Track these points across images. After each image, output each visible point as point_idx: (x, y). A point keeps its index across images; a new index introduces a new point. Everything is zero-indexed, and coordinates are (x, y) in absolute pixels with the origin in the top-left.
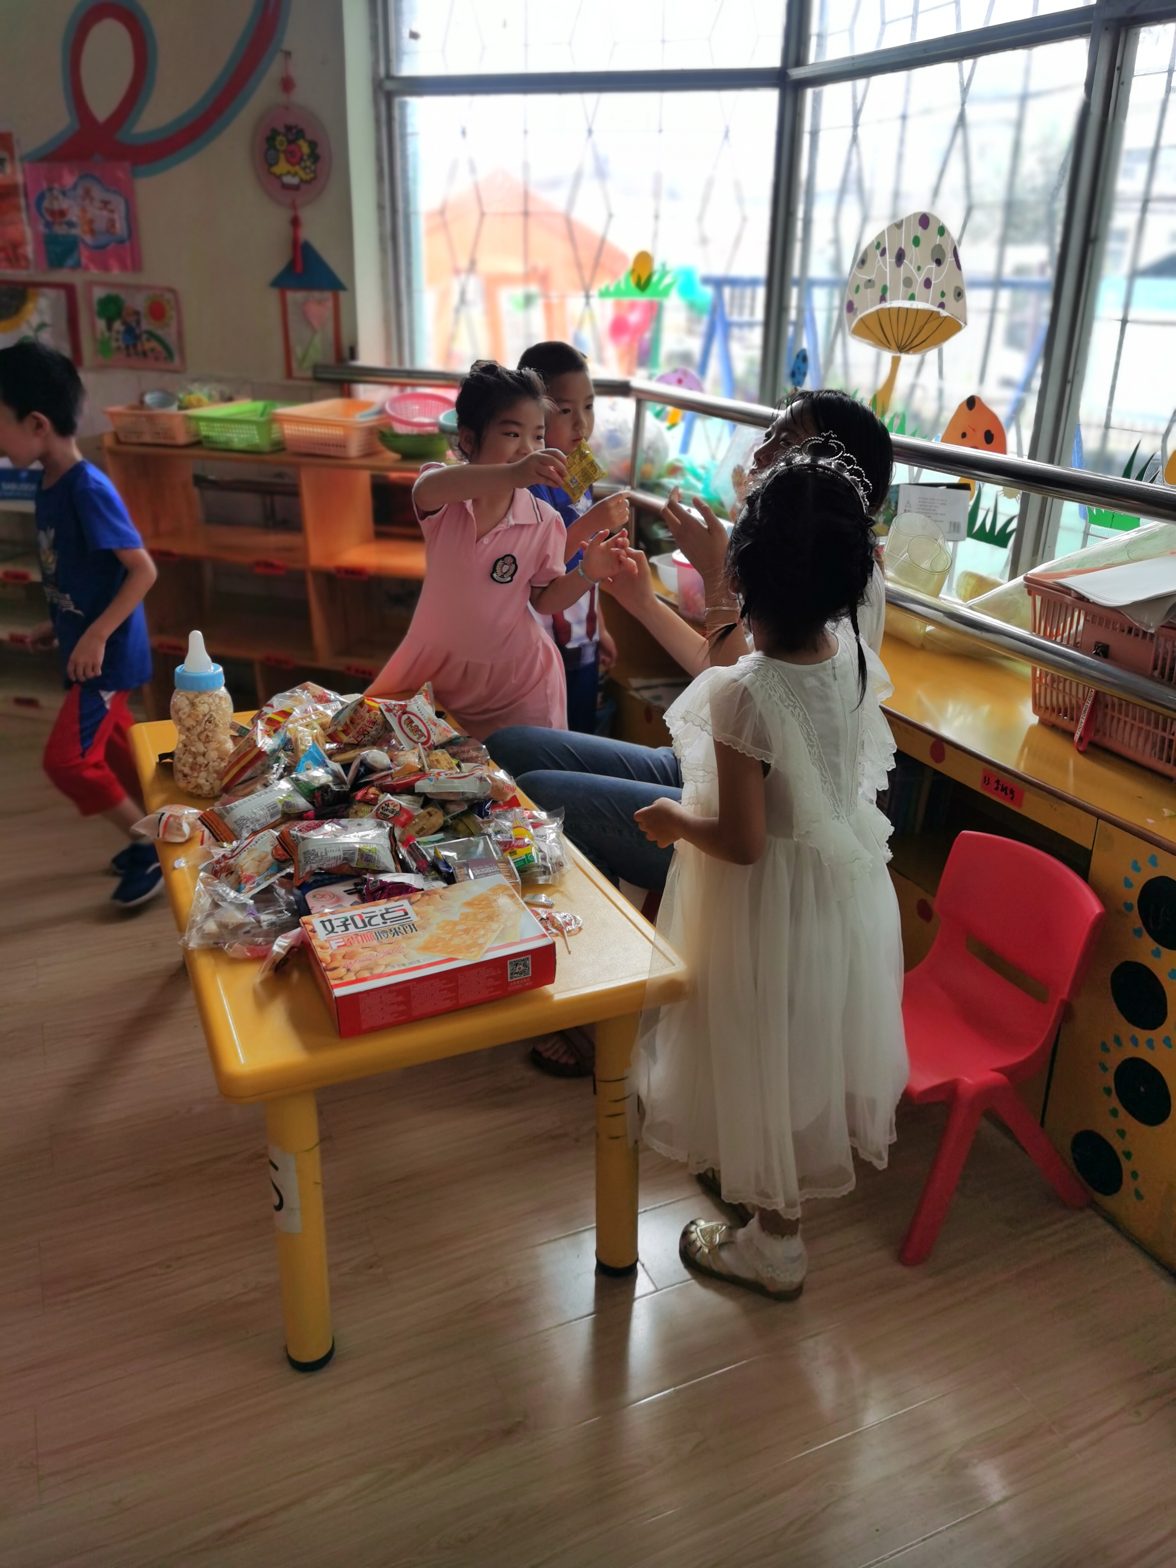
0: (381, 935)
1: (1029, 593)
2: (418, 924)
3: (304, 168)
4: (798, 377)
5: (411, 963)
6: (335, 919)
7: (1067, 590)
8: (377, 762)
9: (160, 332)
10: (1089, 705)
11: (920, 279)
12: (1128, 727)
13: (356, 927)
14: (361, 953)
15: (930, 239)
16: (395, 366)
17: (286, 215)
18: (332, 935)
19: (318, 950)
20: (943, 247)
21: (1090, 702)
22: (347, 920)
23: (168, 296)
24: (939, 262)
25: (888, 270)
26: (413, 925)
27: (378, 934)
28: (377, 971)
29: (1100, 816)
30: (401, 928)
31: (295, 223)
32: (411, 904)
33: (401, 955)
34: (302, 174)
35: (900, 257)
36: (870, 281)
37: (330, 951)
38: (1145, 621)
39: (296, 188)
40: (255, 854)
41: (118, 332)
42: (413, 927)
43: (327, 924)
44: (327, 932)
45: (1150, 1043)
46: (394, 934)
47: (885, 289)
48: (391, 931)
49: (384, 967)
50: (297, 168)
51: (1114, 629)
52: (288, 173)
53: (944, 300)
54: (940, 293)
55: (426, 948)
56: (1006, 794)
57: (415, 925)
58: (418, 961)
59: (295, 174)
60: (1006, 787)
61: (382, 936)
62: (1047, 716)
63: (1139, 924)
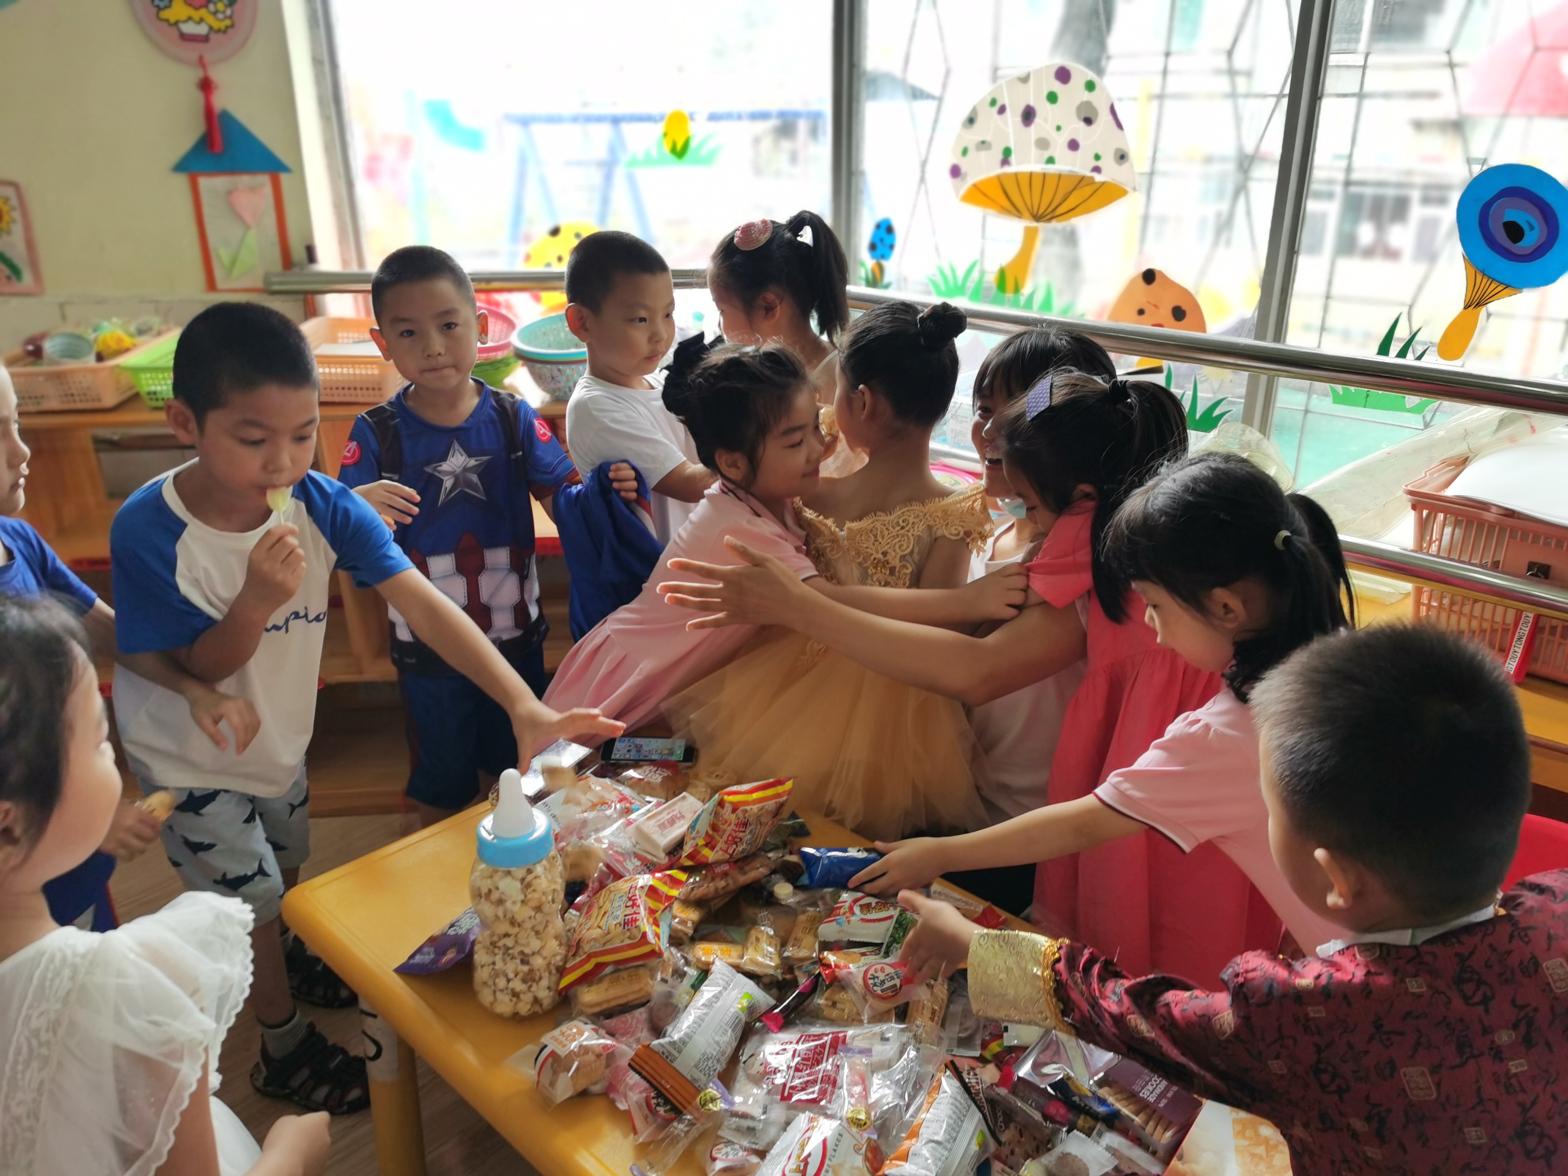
1: (1414, 507)
3: (215, 13)
4: (880, 249)
10: (1526, 633)
11: (1060, 143)
15: (1074, 94)
17: (191, 76)
20: (1094, 104)
24: (1088, 121)
25: (1011, 130)
31: (206, 86)
34: (210, 20)
35: (1028, 115)
36: (983, 142)
39: (205, 39)
47: (1007, 152)
50: (203, 12)
51: (1558, 547)
52: (190, 19)
53: (1099, 163)
54: (1092, 156)
59: (201, 20)
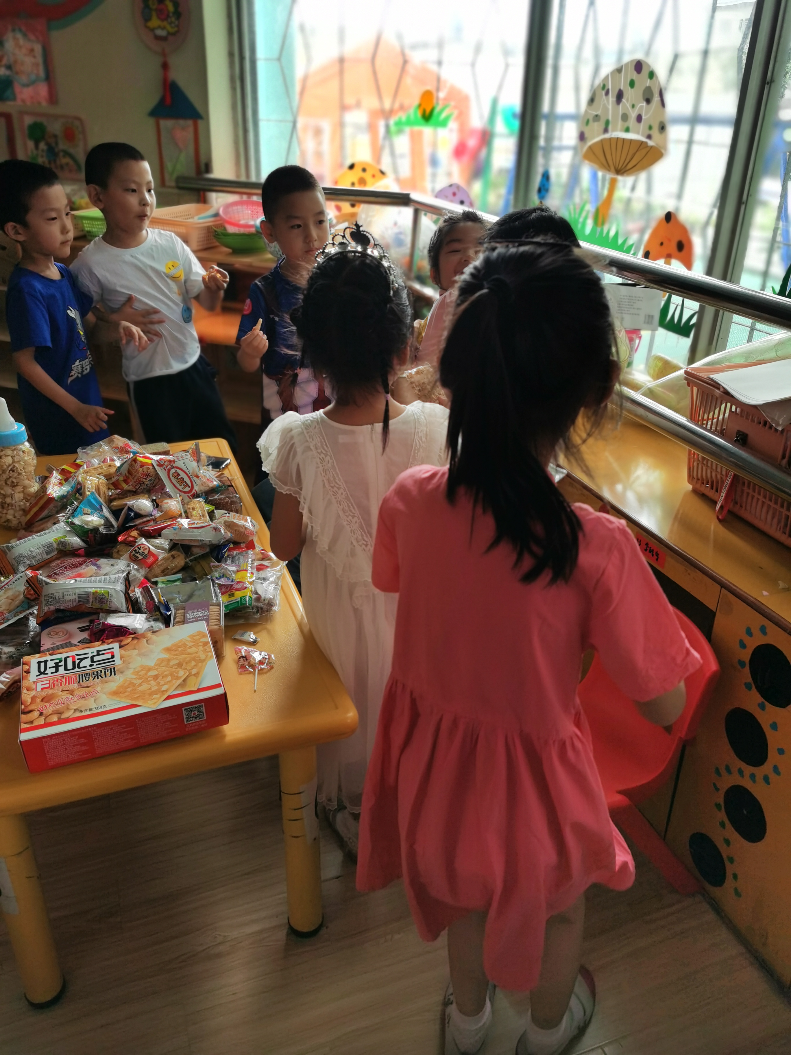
0: (84, 677)
1: (688, 384)
2: (119, 667)
3: (170, 23)
4: (543, 192)
5: (98, 708)
6: (51, 660)
7: (717, 385)
8: (141, 510)
9: (72, 151)
10: (729, 483)
11: (633, 115)
12: (760, 503)
13: (66, 669)
14: (60, 696)
15: (643, 81)
16: (243, 179)
17: (158, 61)
18: (43, 676)
19: (25, 691)
20: (653, 89)
21: (730, 480)
22: (60, 661)
23: (77, 123)
24: (648, 101)
25: (610, 107)
26: (114, 668)
27: (81, 677)
28: (64, 716)
29: (723, 585)
30: (103, 671)
31: (165, 66)
32: (121, 647)
33: (92, 700)
34: (168, 27)
35: (620, 96)
36: (597, 116)
37: (33, 693)
38: (776, 418)
39: (165, 39)
40: (10, 593)
41: (43, 151)
42: (113, 671)
43: (42, 665)
44: (39, 674)
45: (753, 777)
46: (95, 676)
47: (607, 123)
48: (94, 673)
49: (73, 711)
50: (165, 23)
51: (753, 421)
52: (159, 27)
53: (651, 132)
54: (647, 127)
55: (115, 693)
56: (653, 555)
57: (116, 669)
58: (105, 706)
59: (164, 28)
60: (653, 550)
61: (84, 679)
62: (698, 486)
63: (749, 679)
